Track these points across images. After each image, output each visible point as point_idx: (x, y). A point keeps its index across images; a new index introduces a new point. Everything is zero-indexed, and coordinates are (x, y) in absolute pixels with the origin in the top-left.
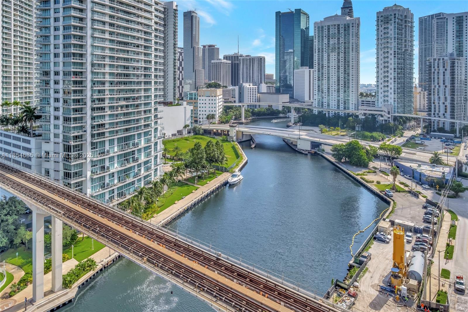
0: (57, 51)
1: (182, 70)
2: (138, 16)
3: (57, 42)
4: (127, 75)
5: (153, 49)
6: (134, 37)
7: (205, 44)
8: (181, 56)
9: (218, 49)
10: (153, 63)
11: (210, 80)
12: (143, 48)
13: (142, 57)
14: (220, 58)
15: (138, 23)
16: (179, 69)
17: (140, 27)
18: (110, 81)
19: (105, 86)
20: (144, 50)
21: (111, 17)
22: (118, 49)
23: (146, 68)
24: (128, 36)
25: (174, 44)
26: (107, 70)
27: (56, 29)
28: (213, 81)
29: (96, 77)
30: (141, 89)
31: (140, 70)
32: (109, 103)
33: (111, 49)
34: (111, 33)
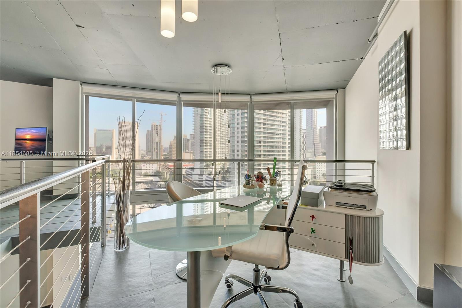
0: (238, 140)
1: (306, 143)
3: (238, 135)
4: (273, 151)
6: (276, 129)
7: (321, 126)
8: (304, 135)
12: (281, 135)
13: (281, 140)
15: (279, 121)
16: (303, 143)
17: (279, 123)
18: (263, 155)
19: (261, 157)
20: (282, 136)
21: (264, 119)
22: (268, 137)
23: (283, 147)
24: (273, 129)
26: (262, 148)
27: (238, 128)
29: (257, 152)
31: (280, 144)
32: (263, 167)
33: (264, 137)
34: (264, 128)
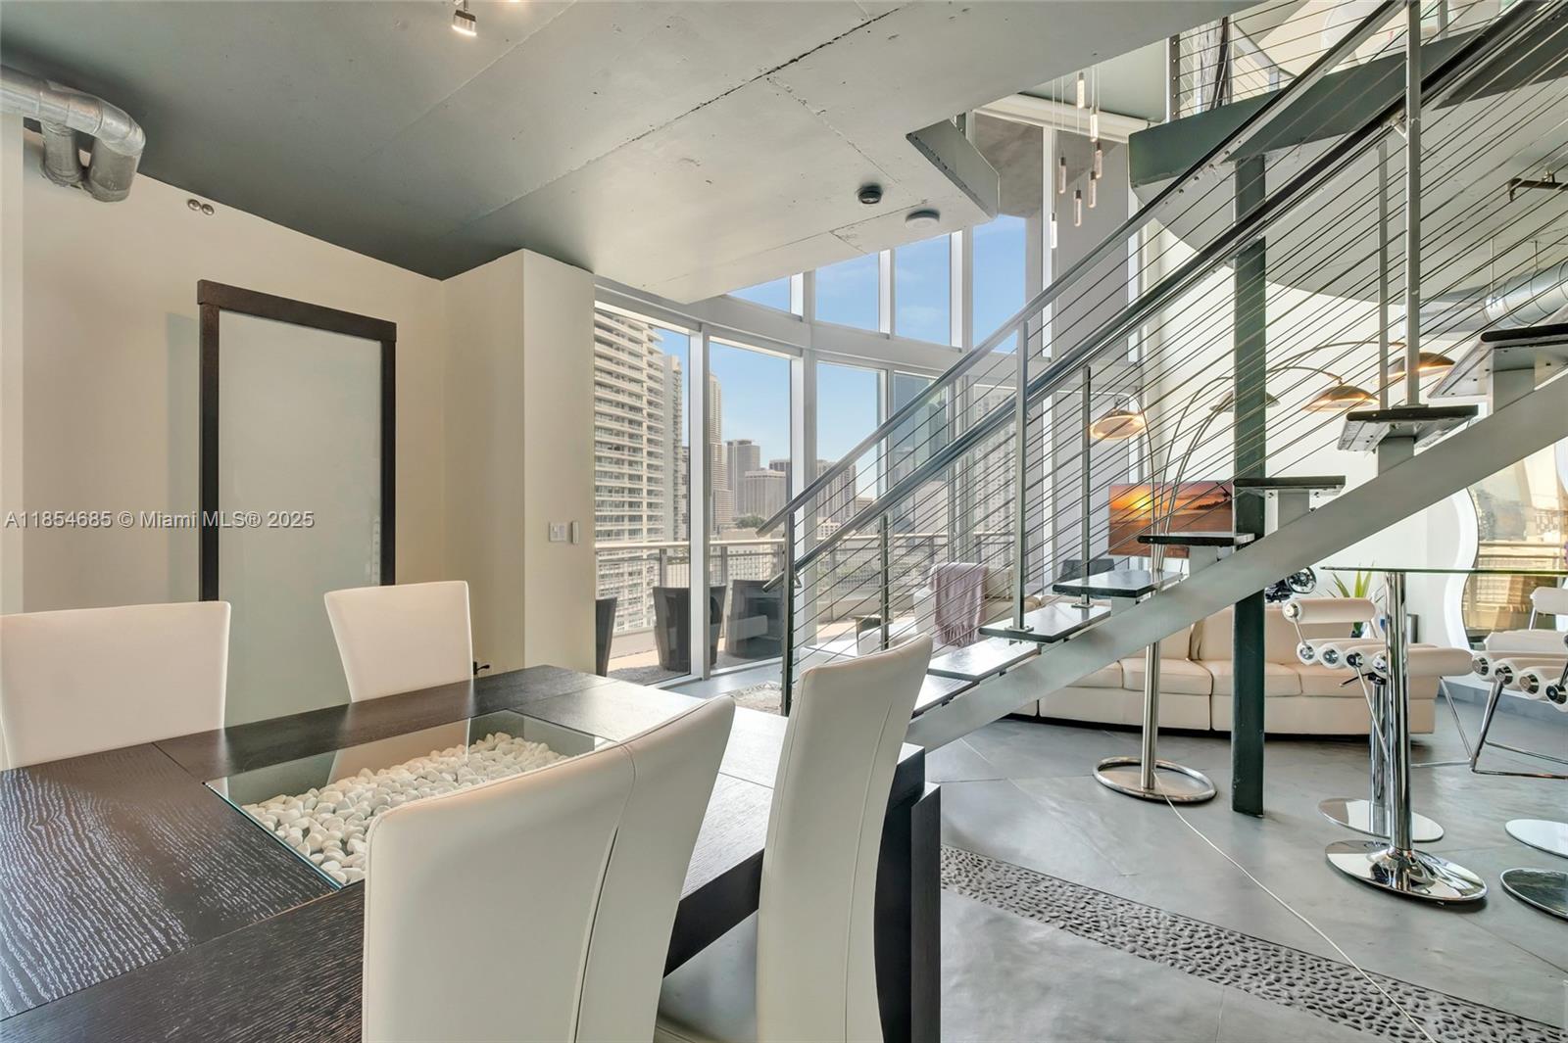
2: (618, 391)
5: (645, 453)
7: (731, 440)
9: (758, 448)
10: (645, 479)
11: (741, 510)
14: (762, 466)
25: (675, 440)
28: (749, 515)
30: (623, 530)
